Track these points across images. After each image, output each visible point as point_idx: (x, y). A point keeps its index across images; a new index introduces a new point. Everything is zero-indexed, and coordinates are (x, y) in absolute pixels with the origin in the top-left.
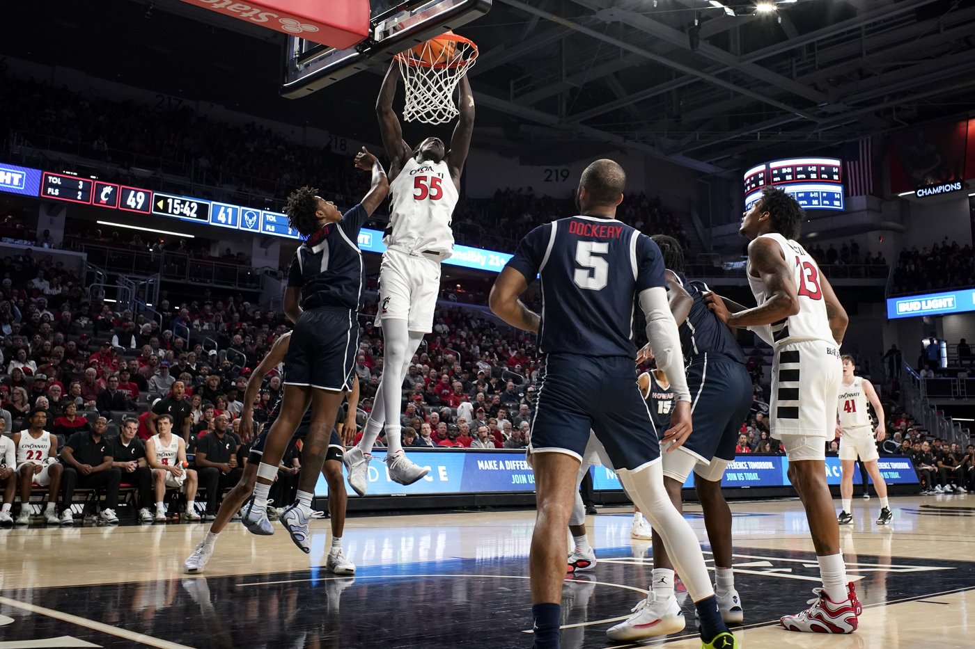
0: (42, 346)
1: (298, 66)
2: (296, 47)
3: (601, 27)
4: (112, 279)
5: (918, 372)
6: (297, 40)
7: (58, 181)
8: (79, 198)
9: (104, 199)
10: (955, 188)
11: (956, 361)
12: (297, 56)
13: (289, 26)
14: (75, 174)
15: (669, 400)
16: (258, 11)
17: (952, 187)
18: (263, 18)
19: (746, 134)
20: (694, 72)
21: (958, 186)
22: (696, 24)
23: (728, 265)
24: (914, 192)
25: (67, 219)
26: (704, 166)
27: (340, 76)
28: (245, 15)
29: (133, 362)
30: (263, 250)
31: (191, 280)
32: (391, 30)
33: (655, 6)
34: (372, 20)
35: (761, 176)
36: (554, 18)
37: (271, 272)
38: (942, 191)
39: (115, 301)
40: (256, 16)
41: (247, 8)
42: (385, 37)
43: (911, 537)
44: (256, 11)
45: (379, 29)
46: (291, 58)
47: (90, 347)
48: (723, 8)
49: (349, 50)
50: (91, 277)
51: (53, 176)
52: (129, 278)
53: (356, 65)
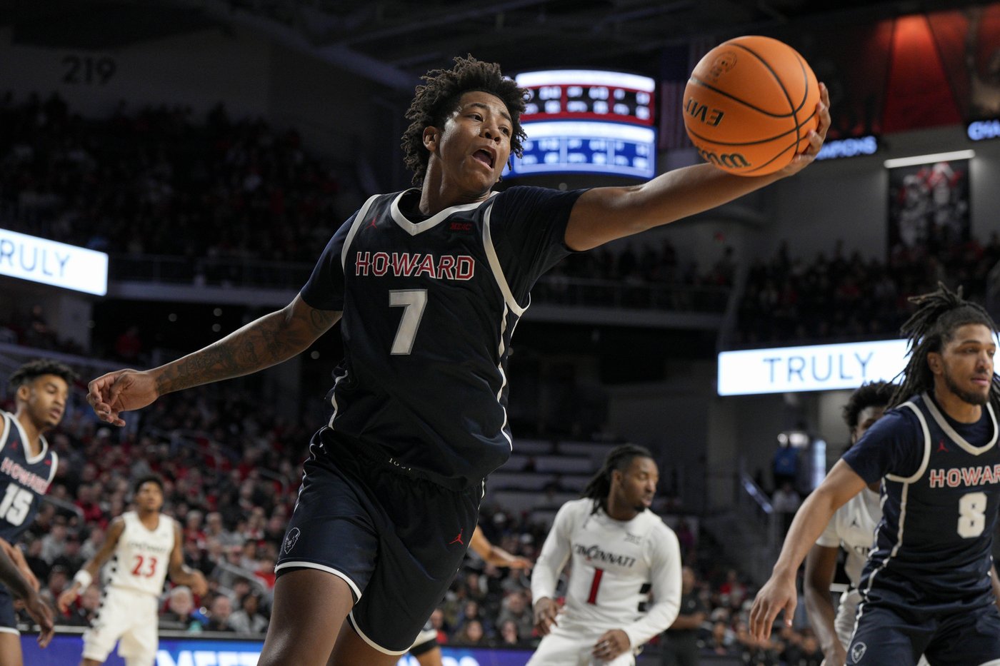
5: (770, 496)
10: (865, 149)
15: (28, 489)
17: (858, 146)
19: (475, 14)
21: (868, 145)
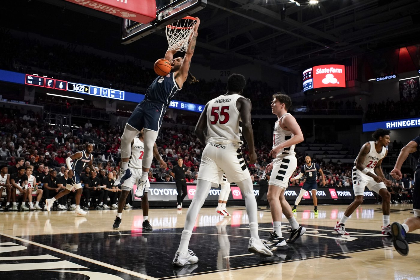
0: (28, 142)
1: (127, 31)
2: (126, 23)
3: (243, 12)
4: (53, 116)
6: (126, 20)
7: (31, 78)
8: (40, 84)
9: (49, 85)
10: (393, 77)
11: (391, 149)
12: (127, 27)
13: (124, 15)
14: (38, 75)
16: (112, 9)
17: (392, 77)
18: (114, 12)
19: (304, 55)
20: (283, 30)
21: (394, 76)
22: (284, 10)
23: (296, 110)
24: (375, 79)
25: (36, 93)
26: (286, 69)
27: (144, 35)
28: (107, 11)
29: (63, 149)
30: (110, 105)
31: (83, 116)
32: (165, 16)
33: (267, 2)
34: (157, 11)
35: (310, 73)
36: (225, 9)
37: (113, 113)
38: (387, 78)
39: (55, 125)
40: (111, 11)
41: (108, 8)
42: (163, 18)
43: (374, 222)
44: (111, 9)
45: (160, 15)
46: (124, 28)
47: (46, 142)
48: (295, 3)
49: (148, 24)
50: (45, 115)
51: (30, 76)
52: (60, 116)
53: (151, 30)
